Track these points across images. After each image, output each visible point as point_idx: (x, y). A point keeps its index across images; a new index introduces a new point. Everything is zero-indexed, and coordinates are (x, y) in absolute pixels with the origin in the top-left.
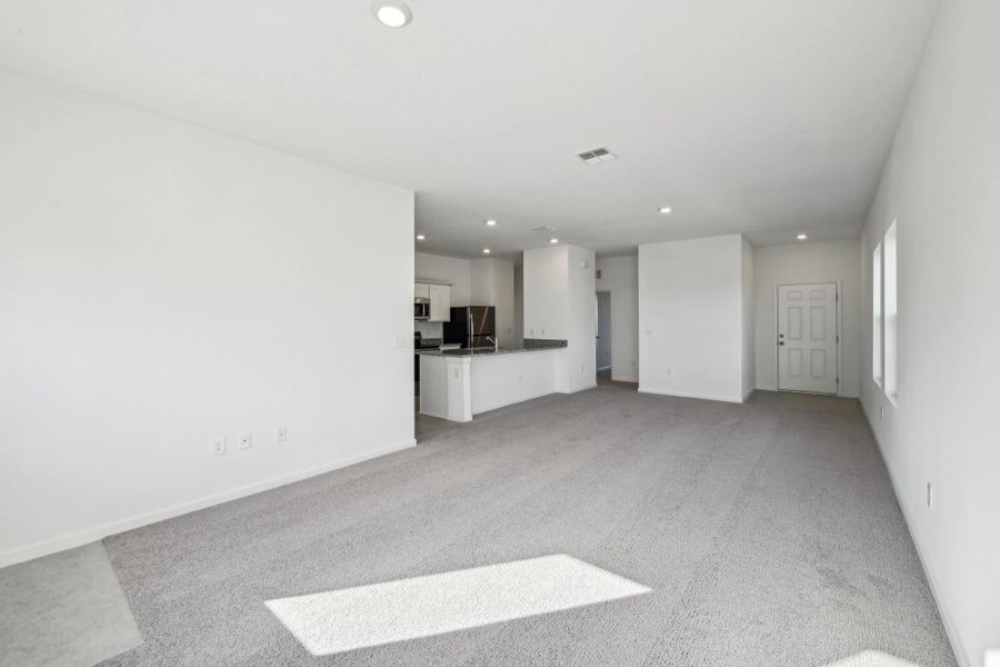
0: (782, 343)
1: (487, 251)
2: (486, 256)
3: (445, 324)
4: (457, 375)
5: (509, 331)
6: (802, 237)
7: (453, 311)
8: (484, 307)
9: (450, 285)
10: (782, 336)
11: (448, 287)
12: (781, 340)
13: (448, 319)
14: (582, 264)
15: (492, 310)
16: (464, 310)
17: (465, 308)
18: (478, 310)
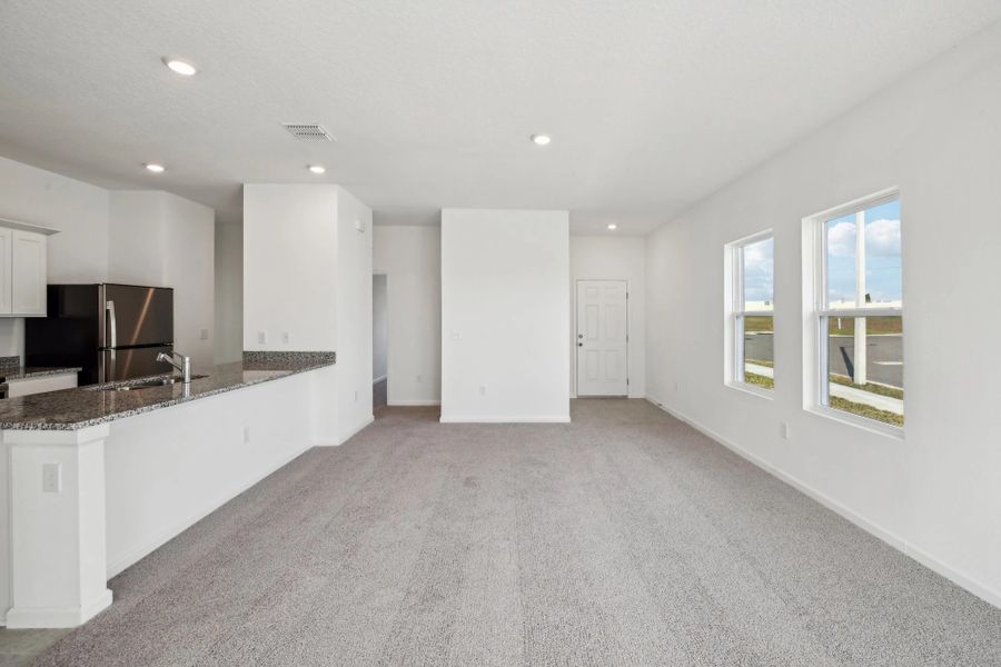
0: (581, 345)
1: (155, 168)
2: (154, 183)
3: (31, 324)
4: (50, 482)
5: (204, 336)
6: (612, 227)
7: (55, 293)
8: (147, 288)
9: (49, 233)
10: (581, 336)
11: (42, 238)
12: (580, 341)
13: (39, 309)
14: (357, 225)
15: (165, 296)
16: (89, 292)
17: (96, 287)
18: (128, 295)
